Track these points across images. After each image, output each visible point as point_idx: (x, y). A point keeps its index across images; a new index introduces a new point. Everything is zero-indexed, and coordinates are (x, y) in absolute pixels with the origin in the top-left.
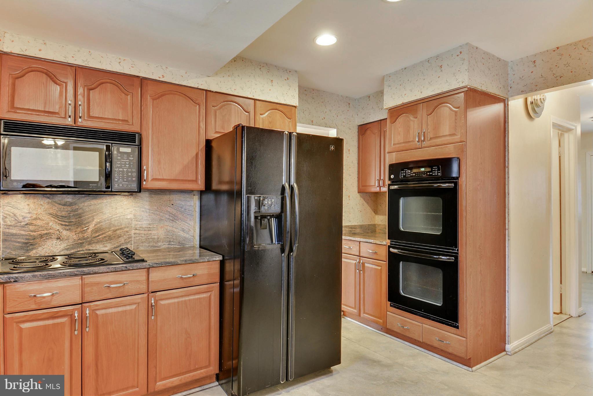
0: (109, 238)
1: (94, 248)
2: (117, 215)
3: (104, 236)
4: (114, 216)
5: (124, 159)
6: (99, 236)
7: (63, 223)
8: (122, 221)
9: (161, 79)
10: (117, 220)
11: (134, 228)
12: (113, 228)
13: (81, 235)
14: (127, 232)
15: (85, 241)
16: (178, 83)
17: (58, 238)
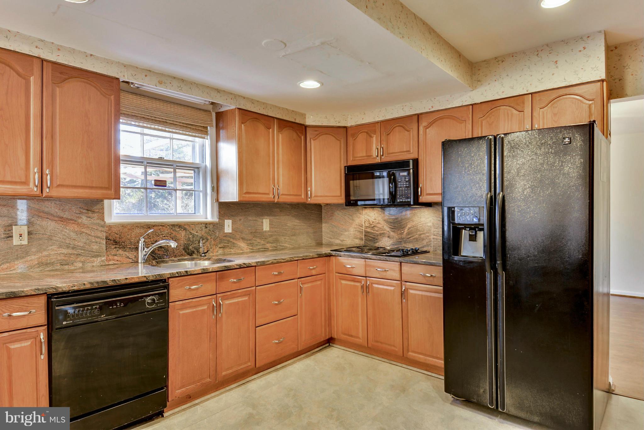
0: (416, 240)
1: (408, 246)
2: (422, 223)
3: (413, 238)
4: (419, 224)
5: (403, 181)
6: (410, 238)
7: (391, 227)
8: (424, 228)
9: (431, 110)
10: (421, 227)
11: (433, 234)
12: (419, 233)
13: (400, 236)
14: (428, 236)
15: (402, 240)
16: (445, 108)
17: (389, 237)
